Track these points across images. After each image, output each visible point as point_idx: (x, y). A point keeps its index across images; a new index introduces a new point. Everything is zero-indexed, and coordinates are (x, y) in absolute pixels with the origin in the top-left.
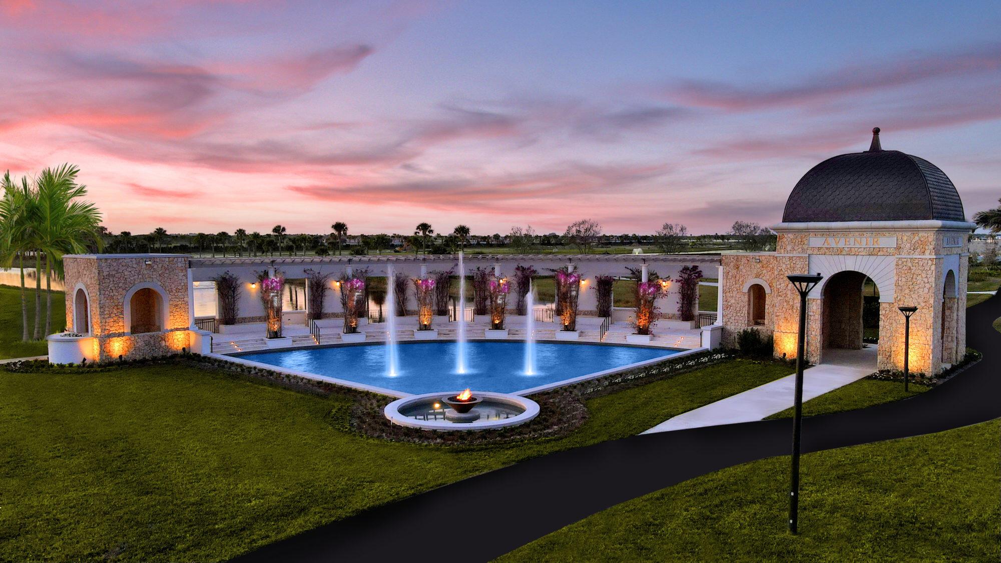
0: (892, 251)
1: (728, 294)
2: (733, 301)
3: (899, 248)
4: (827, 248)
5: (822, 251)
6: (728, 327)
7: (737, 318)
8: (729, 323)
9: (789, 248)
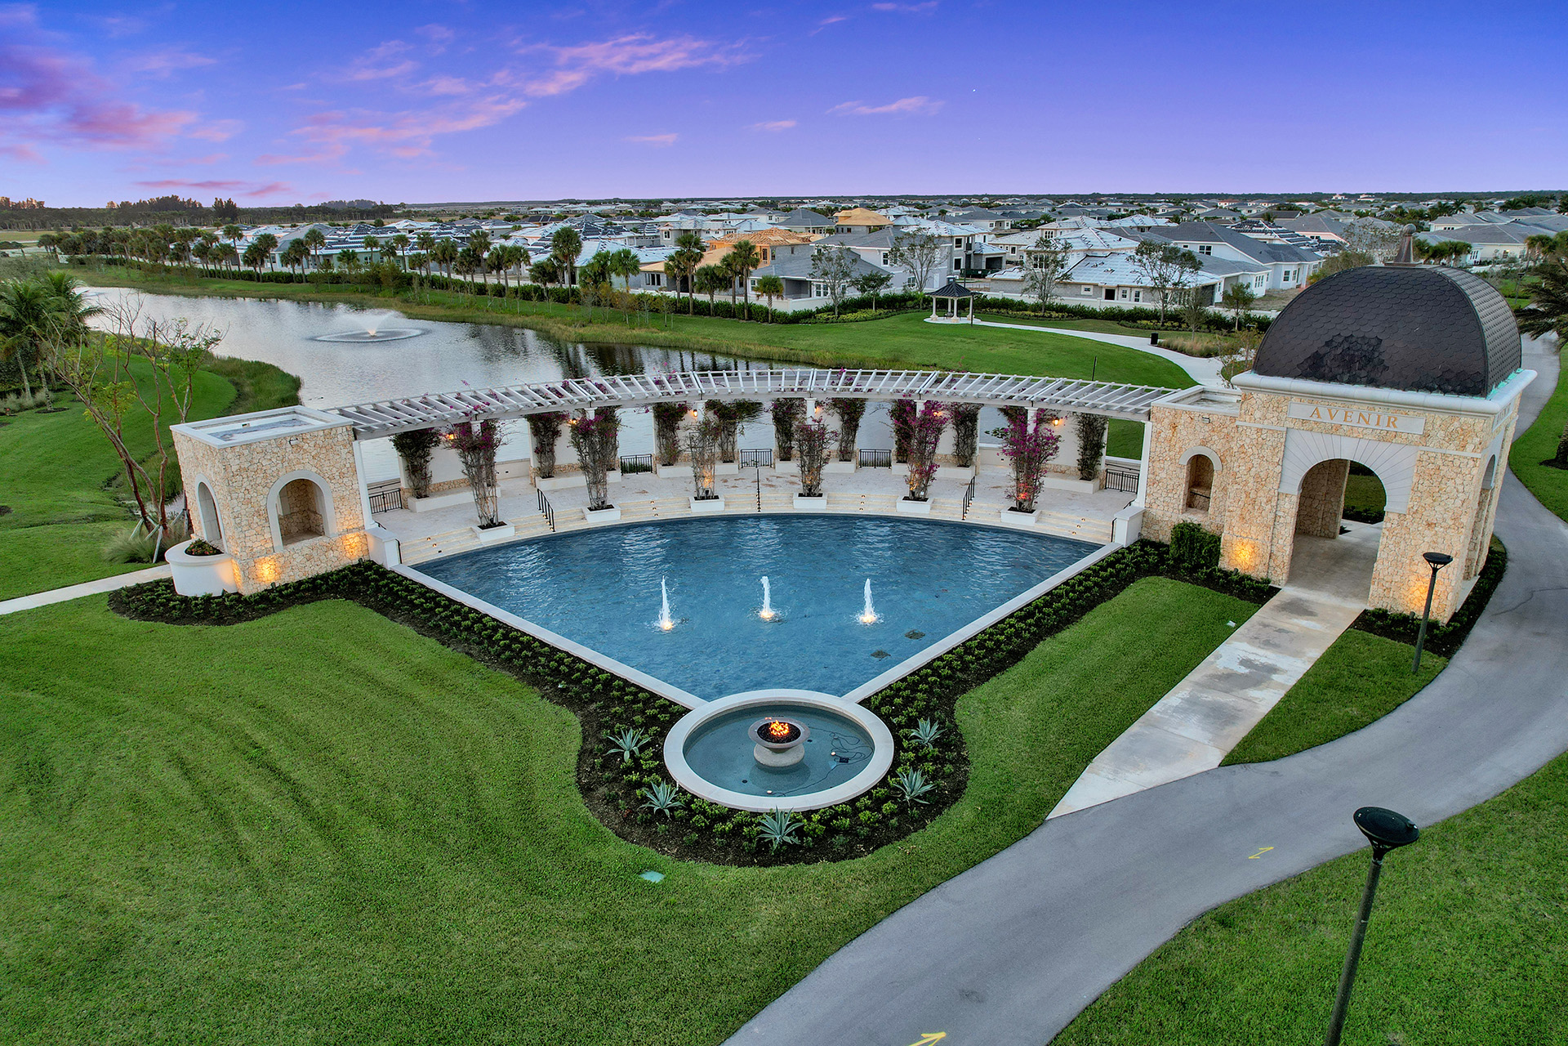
0: (1416, 439)
1: (1157, 465)
2: (1163, 475)
3: (1426, 435)
4: (1316, 423)
5: (1307, 426)
6: (1153, 511)
7: (1167, 499)
8: (1154, 506)
9: (1258, 415)
